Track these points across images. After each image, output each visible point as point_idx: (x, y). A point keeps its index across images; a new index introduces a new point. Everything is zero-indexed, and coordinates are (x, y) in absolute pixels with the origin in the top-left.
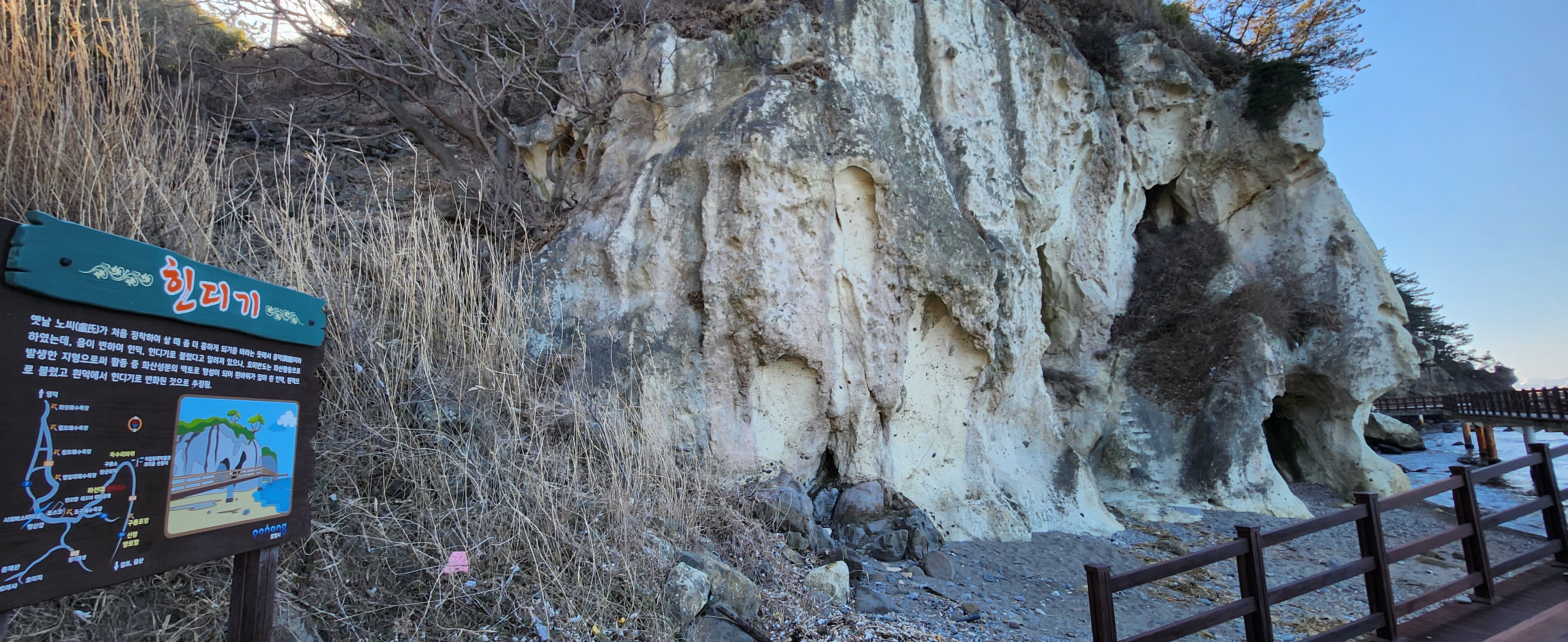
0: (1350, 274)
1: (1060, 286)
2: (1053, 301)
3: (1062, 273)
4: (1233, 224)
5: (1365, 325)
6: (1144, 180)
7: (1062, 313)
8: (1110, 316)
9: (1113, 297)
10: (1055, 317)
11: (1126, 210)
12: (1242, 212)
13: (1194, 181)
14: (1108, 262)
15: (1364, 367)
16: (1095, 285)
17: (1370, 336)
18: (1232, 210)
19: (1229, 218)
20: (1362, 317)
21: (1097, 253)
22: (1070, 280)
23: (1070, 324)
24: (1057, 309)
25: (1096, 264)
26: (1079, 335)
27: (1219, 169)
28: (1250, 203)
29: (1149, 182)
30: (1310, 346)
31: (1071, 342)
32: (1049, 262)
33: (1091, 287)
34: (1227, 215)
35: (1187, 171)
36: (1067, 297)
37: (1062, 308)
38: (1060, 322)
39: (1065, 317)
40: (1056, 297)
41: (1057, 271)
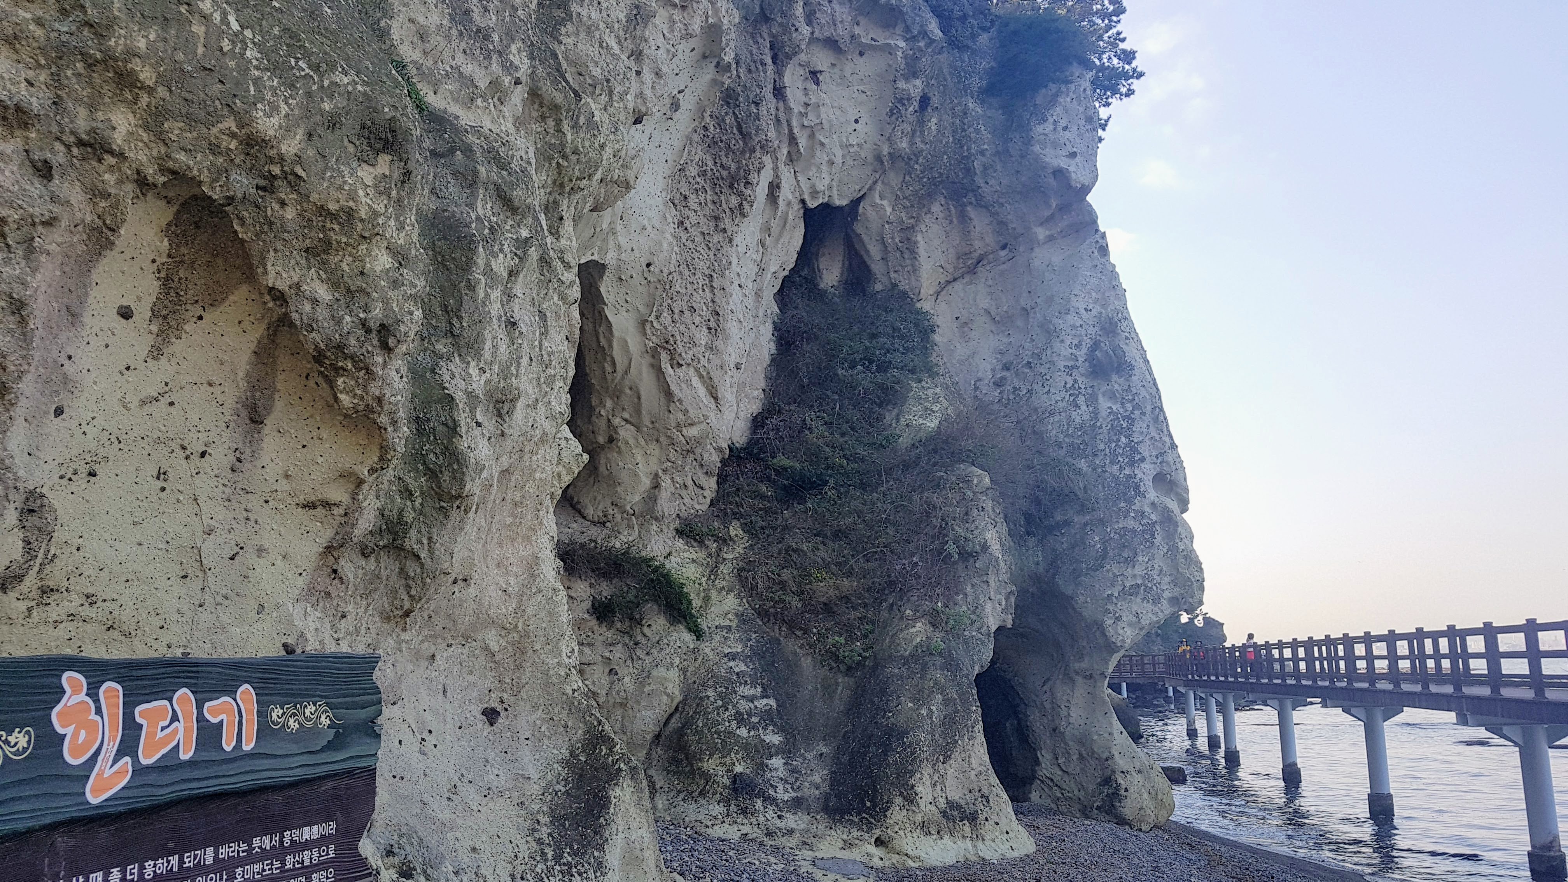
0: (1117, 414)
1: (626, 373)
2: (609, 403)
3: (634, 344)
5: (1133, 508)
6: (805, 186)
7: (626, 433)
8: (720, 450)
9: (729, 415)
10: (611, 440)
11: (768, 241)
12: (958, 286)
13: (889, 210)
14: (727, 337)
15: (1129, 583)
16: (696, 381)
17: (1140, 528)
18: (944, 278)
19: (938, 293)
20: (1130, 493)
21: (707, 314)
22: (648, 359)
23: (639, 458)
24: (617, 421)
25: (702, 337)
26: (656, 486)
27: (930, 195)
28: (972, 271)
29: (814, 193)
31: (637, 498)
32: (609, 313)
33: (689, 383)
34: (936, 286)
35: (879, 187)
36: (639, 398)
37: (626, 420)
38: (620, 452)
39: (631, 442)
40: (617, 396)
41: (623, 336)
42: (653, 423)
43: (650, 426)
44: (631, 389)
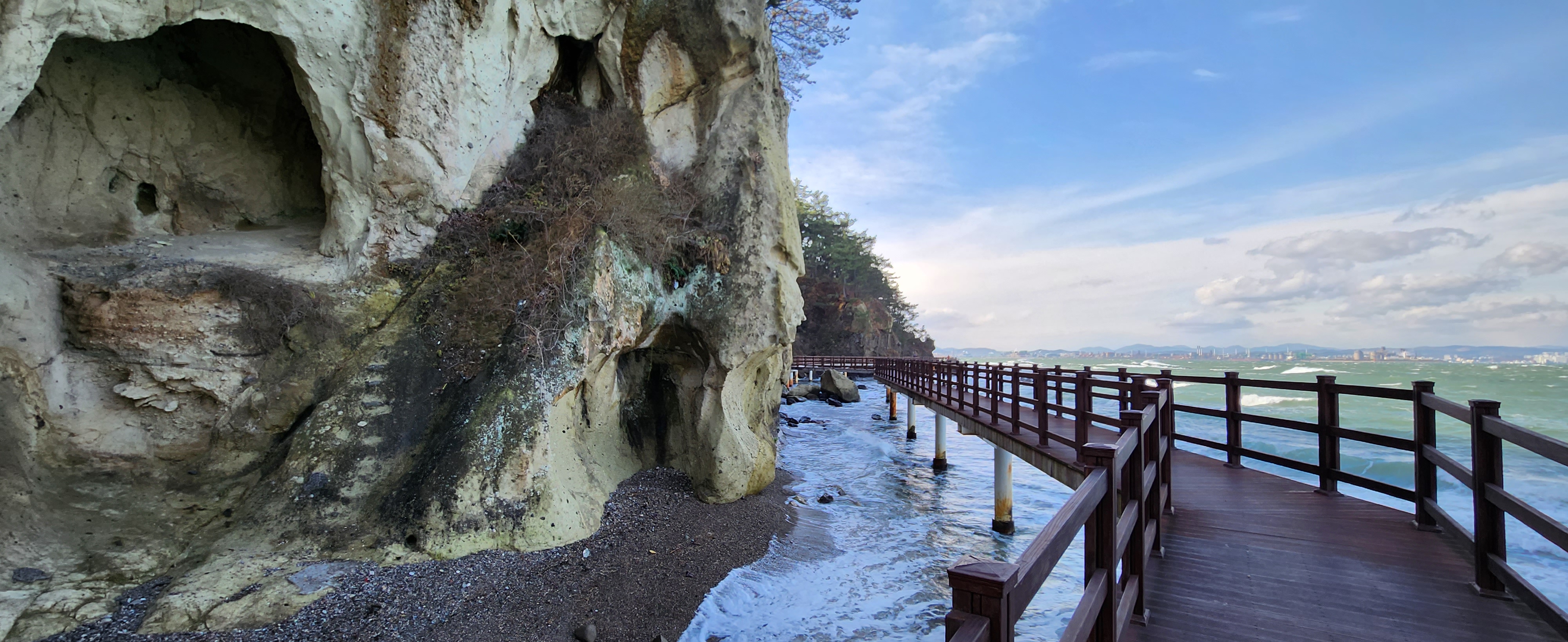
0: (750, 200)
3: (342, 113)
4: (660, 120)
5: (751, 269)
7: (342, 186)
8: (441, 207)
9: (458, 181)
10: (334, 192)
11: (514, 57)
12: (673, 108)
13: (618, 46)
14: (458, 122)
15: (740, 323)
16: (421, 153)
17: (754, 284)
18: (663, 103)
19: (658, 113)
20: (751, 258)
22: (355, 127)
23: (354, 206)
25: (430, 118)
26: (368, 230)
27: (650, 39)
28: (685, 99)
29: (554, 25)
30: (691, 288)
31: (353, 238)
32: (313, 84)
34: (657, 108)
35: (610, 27)
36: (350, 158)
37: (342, 175)
38: (340, 201)
39: (347, 193)
40: (333, 156)
41: (330, 105)
42: (362, 178)
43: (360, 181)
44: (343, 150)
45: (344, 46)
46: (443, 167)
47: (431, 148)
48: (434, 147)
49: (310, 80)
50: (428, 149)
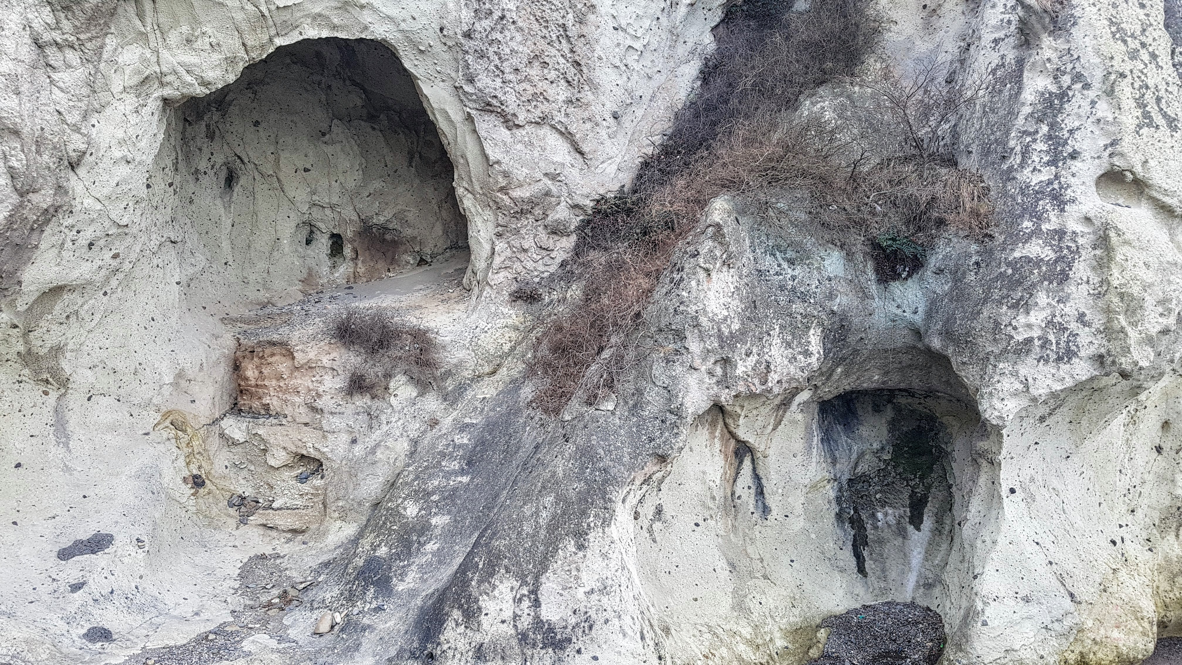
5: (1046, 227)
7: (469, 202)
20: (1046, 206)
21: (564, 67)
22: (469, 125)
23: (480, 226)
24: (461, 191)
25: (557, 92)
32: (424, 86)
36: (469, 166)
37: (466, 190)
39: (473, 210)
41: (442, 106)
42: (482, 189)
43: (481, 192)
44: (463, 158)
45: (441, 30)
46: (581, 153)
47: (563, 130)
48: (566, 128)
49: (419, 81)
50: (561, 133)
